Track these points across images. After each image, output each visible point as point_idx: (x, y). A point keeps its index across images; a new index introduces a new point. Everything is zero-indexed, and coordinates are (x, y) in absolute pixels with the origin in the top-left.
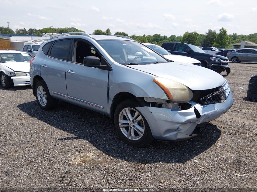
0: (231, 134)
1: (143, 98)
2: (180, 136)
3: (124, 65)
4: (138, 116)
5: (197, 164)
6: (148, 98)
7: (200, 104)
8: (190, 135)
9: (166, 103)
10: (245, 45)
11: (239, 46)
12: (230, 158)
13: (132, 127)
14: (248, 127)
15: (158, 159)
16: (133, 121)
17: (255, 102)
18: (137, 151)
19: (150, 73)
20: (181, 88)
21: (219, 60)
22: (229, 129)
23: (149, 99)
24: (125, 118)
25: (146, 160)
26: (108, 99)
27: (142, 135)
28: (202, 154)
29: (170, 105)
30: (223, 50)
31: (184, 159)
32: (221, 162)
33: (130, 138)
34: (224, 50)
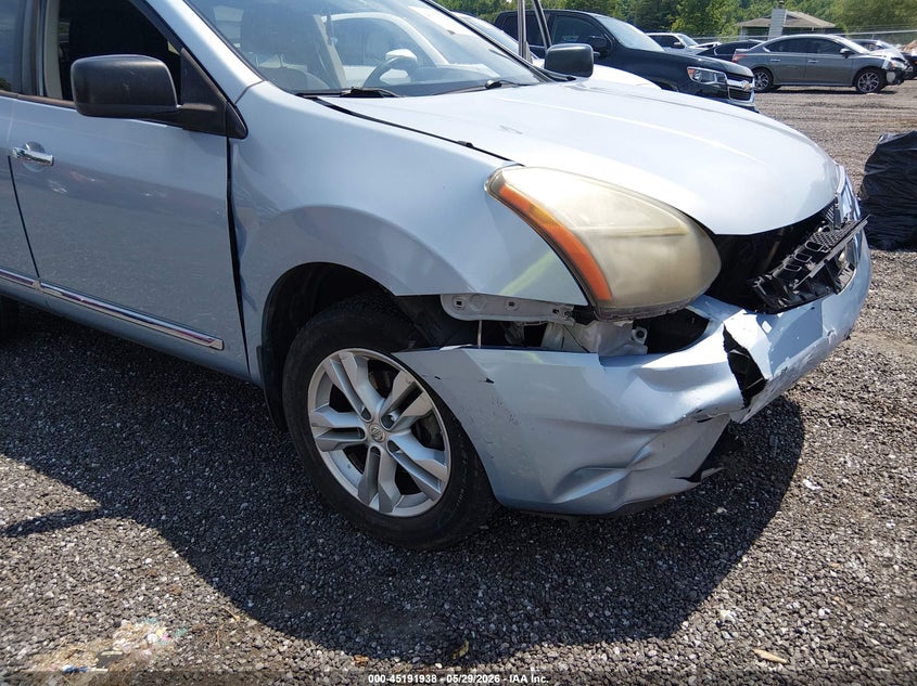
0: (846, 420)
1: (434, 300)
2: (643, 489)
3: (315, 99)
4: (411, 395)
5: (735, 634)
6: (463, 299)
7: (750, 310)
8: (690, 479)
9: (571, 322)
10: (786, 23)
11: (765, 30)
12: (884, 571)
13: (382, 450)
14: (903, 376)
15: (529, 618)
16: (386, 419)
17: (892, 249)
18: (416, 573)
19: (469, 145)
20: (658, 226)
21: (720, 79)
22: (830, 395)
23: (472, 307)
24: (340, 403)
25: (469, 637)
26: (240, 299)
27: (439, 491)
28: (745, 559)
29: (593, 332)
30: (714, 43)
31: (664, 607)
32: (850, 607)
33: (375, 505)
34: (719, 44)
